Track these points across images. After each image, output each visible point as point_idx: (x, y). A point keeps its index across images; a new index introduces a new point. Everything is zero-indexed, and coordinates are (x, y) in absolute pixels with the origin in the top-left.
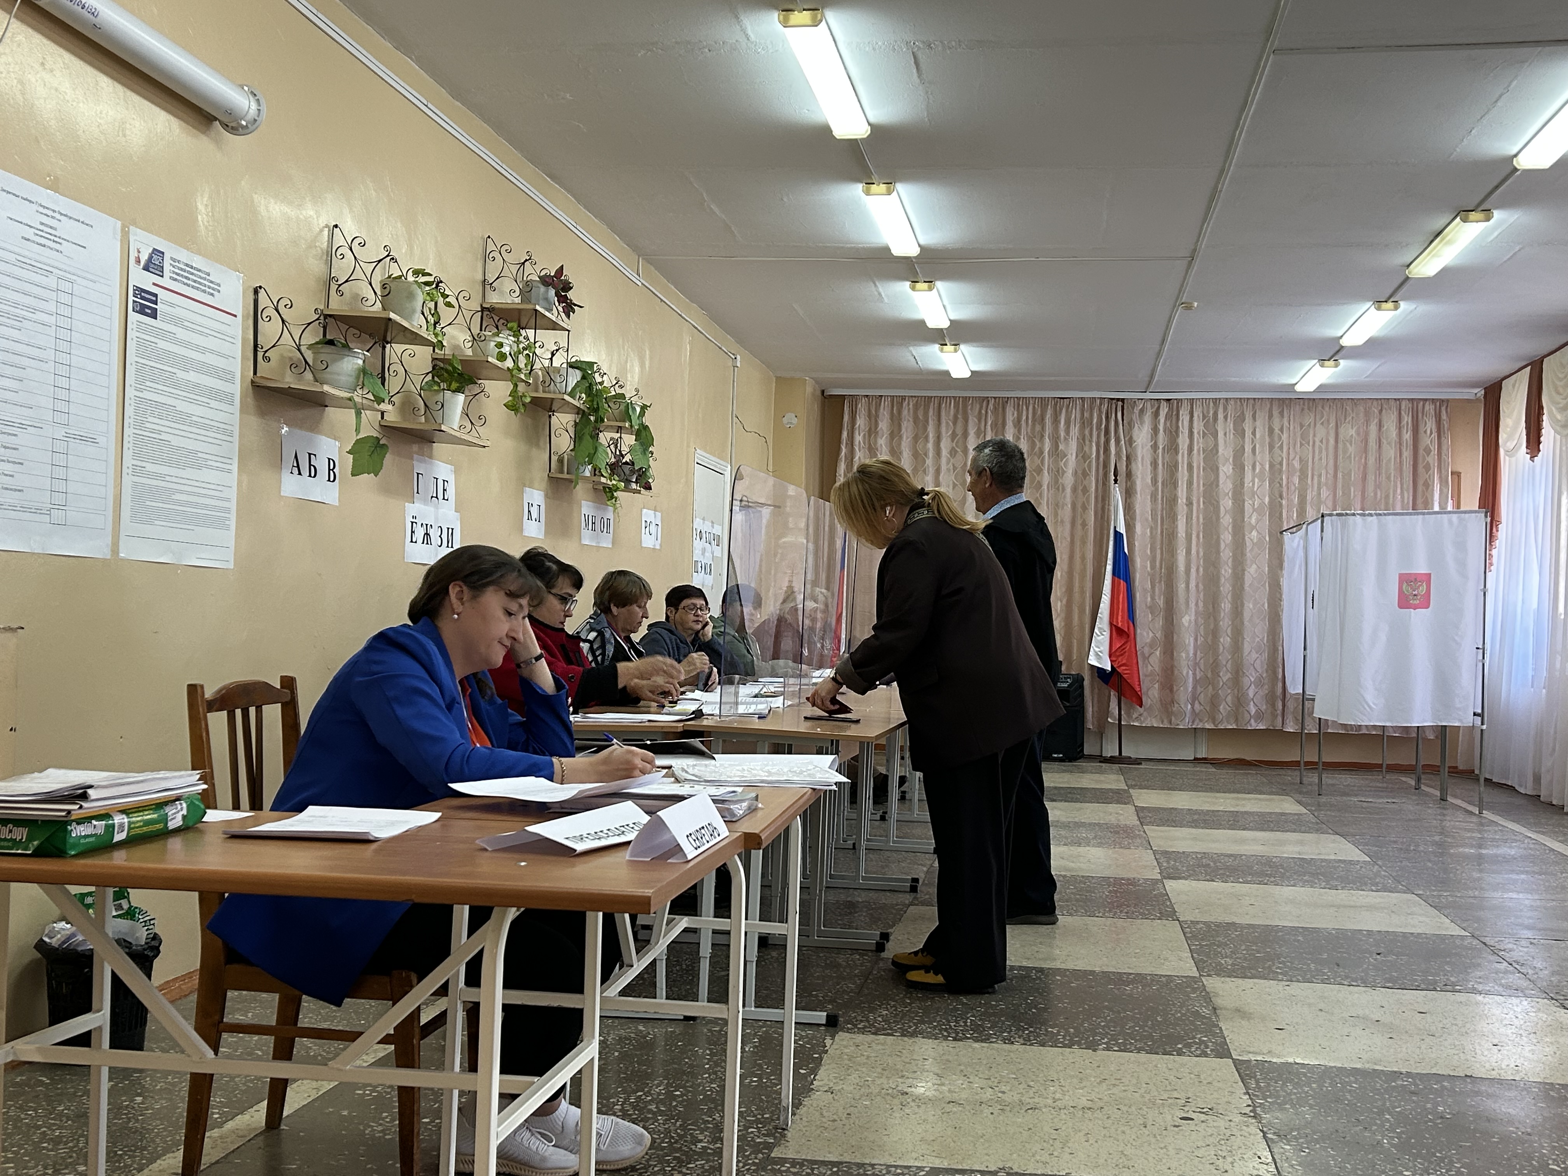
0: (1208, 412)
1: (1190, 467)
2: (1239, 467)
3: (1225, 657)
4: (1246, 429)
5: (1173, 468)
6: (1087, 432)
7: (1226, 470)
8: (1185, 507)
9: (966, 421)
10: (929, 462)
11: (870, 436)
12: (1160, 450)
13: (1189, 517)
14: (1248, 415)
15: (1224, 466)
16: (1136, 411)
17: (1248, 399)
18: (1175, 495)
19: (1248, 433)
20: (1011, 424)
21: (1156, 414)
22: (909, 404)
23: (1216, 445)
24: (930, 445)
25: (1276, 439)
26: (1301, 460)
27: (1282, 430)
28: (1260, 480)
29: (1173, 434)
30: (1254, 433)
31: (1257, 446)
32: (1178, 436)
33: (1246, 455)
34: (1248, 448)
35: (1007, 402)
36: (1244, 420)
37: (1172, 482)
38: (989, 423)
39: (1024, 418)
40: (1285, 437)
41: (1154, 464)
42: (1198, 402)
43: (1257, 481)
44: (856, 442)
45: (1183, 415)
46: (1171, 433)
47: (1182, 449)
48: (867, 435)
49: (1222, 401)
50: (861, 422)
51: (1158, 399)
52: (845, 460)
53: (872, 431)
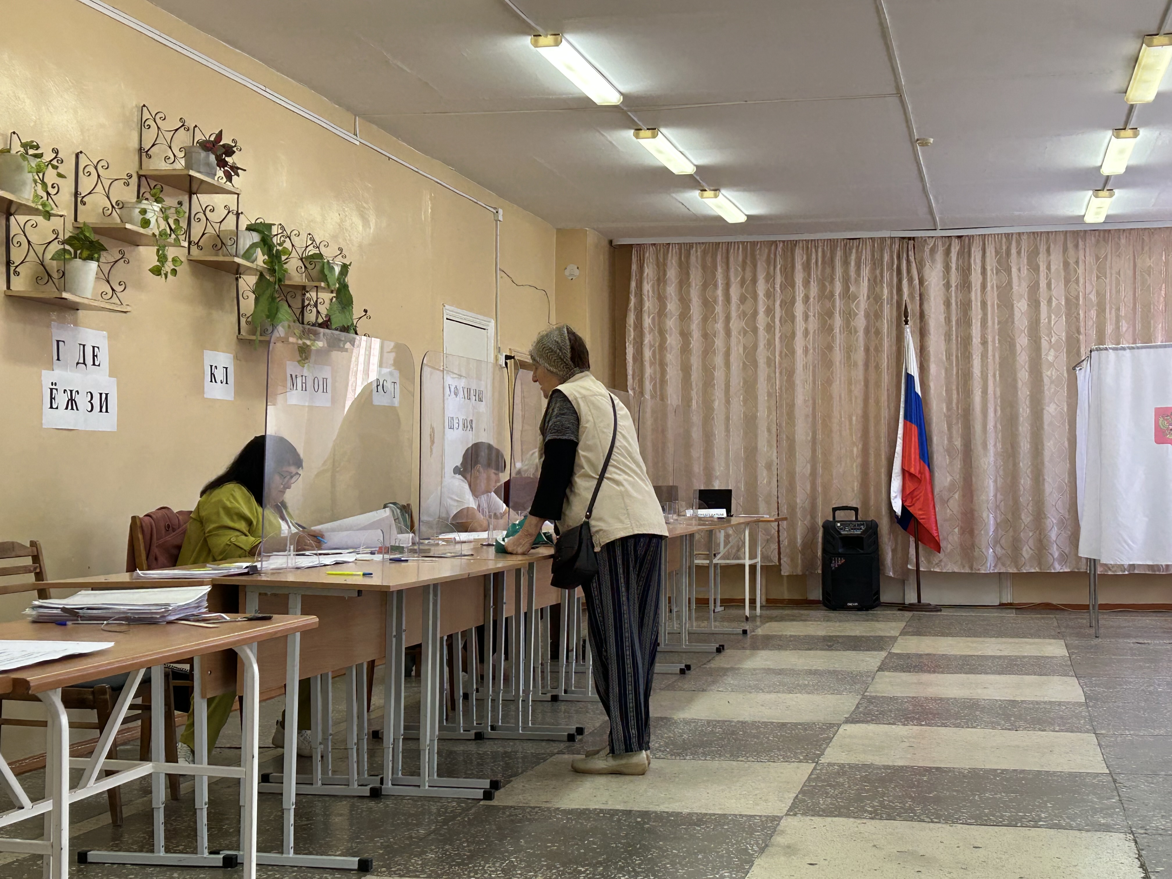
0: (1001, 248)
1: (984, 304)
2: (1035, 304)
3: (1025, 498)
4: (1041, 264)
5: (966, 306)
6: (878, 272)
7: (1021, 306)
8: (980, 345)
9: (755, 266)
10: (719, 308)
11: (659, 285)
12: (953, 289)
13: (984, 356)
14: (1043, 249)
15: (1018, 302)
16: (927, 250)
17: (1041, 233)
18: (970, 334)
19: (1043, 268)
20: (800, 267)
21: (948, 252)
22: (697, 251)
23: (1010, 283)
24: (720, 292)
25: (1072, 272)
26: (1098, 294)
27: (1077, 263)
28: (1056, 316)
29: (965, 272)
30: (1049, 268)
31: (1053, 281)
32: (970, 274)
33: (1041, 290)
34: (1043, 284)
35: (795, 245)
36: (1039, 254)
37: (965, 321)
38: (779, 267)
39: (814, 261)
40: (1080, 271)
41: (948, 304)
42: (990, 238)
43: (1053, 317)
44: (645, 292)
45: (974, 252)
46: (963, 270)
47: (975, 287)
48: (656, 283)
49: (1014, 236)
50: (649, 271)
51: (949, 237)
52: (635, 310)
53: (661, 280)
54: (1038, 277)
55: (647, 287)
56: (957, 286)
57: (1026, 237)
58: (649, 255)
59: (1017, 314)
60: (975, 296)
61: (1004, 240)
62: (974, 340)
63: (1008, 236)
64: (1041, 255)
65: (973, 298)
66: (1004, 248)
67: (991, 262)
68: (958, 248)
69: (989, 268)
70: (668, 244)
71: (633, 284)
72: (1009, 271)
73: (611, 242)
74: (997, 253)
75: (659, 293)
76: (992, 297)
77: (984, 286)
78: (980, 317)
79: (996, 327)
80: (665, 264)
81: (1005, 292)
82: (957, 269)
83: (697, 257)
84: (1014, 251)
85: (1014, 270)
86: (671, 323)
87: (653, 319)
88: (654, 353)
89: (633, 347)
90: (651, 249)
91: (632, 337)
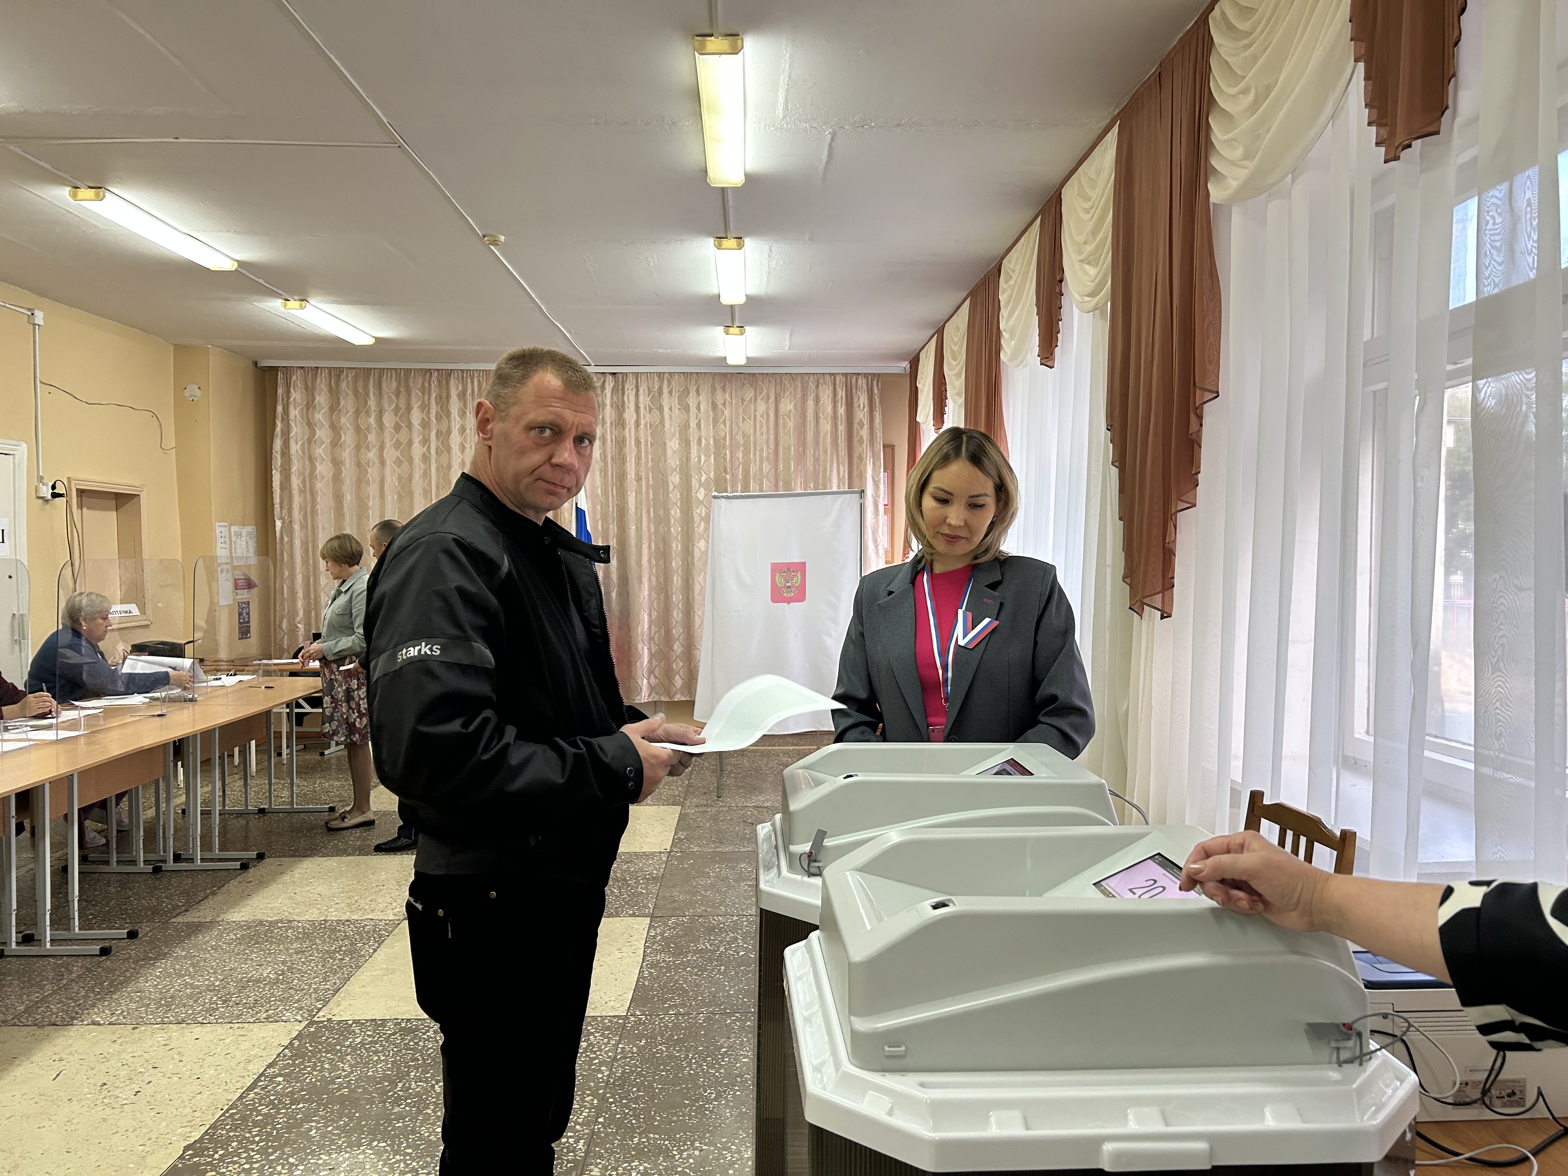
0: (653, 387)
2: (686, 443)
3: (677, 631)
4: (691, 404)
5: (620, 443)
7: (673, 445)
8: (634, 482)
9: (409, 394)
10: (372, 438)
11: (308, 410)
12: (608, 425)
13: (638, 492)
14: (693, 389)
15: (670, 441)
17: (691, 373)
18: (624, 470)
19: (693, 408)
20: (456, 397)
22: (347, 377)
23: (662, 422)
24: (372, 420)
25: (720, 413)
26: (744, 435)
27: (724, 405)
28: (705, 456)
29: (620, 409)
30: (698, 408)
31: (702, 422)
32: (624, 411)
33: (691, 430)
34: (693, 424)
35: (450, 375)
37: (620, 458)
38: (434, 396)
39: (469, 391)
40: (727, 412)
42: (643, 376)
43: (703, 457)
44: (292, 417)
45: (628, 389)
46: (618, 407)
47: (629, 424)
48: (305, 409)
49: (666, 375)
50: (297, 395)
51: (603, 373)
52: (282, 436)
53: (310, 405)
54: (689, 417)
55: (294, 413)
56: (611, 423)
57: (676, 377)
58: (296, 379)
59: (669, 452)
60: (630, 433)
61: (656, 378)
62: (629, 476)
63: (660, 375)
64: (691, 394)
65: (627, 436)
66: (657, 387)
67: (644, 400)
68: (612, 385)
69: (642, 406)
70: (317, 368)
71: (280, 409)
72: (661, 409)
73: (256, 363)
74: (650, 392)
75: (309, 420)
76: (645, 435)
77: (637, 424)
78: (634, 454)
79: (650, 464)
80: (314, 389)
81: (658, 430)
82: (612, 406)
83: (348, 382)
84: (665, 390)
85: (666, 409)
86: (320, 451)
87: (303, 444)
88: (304, 482)
89: (281, 474)
90: (299, 372)
91: (279, 464)
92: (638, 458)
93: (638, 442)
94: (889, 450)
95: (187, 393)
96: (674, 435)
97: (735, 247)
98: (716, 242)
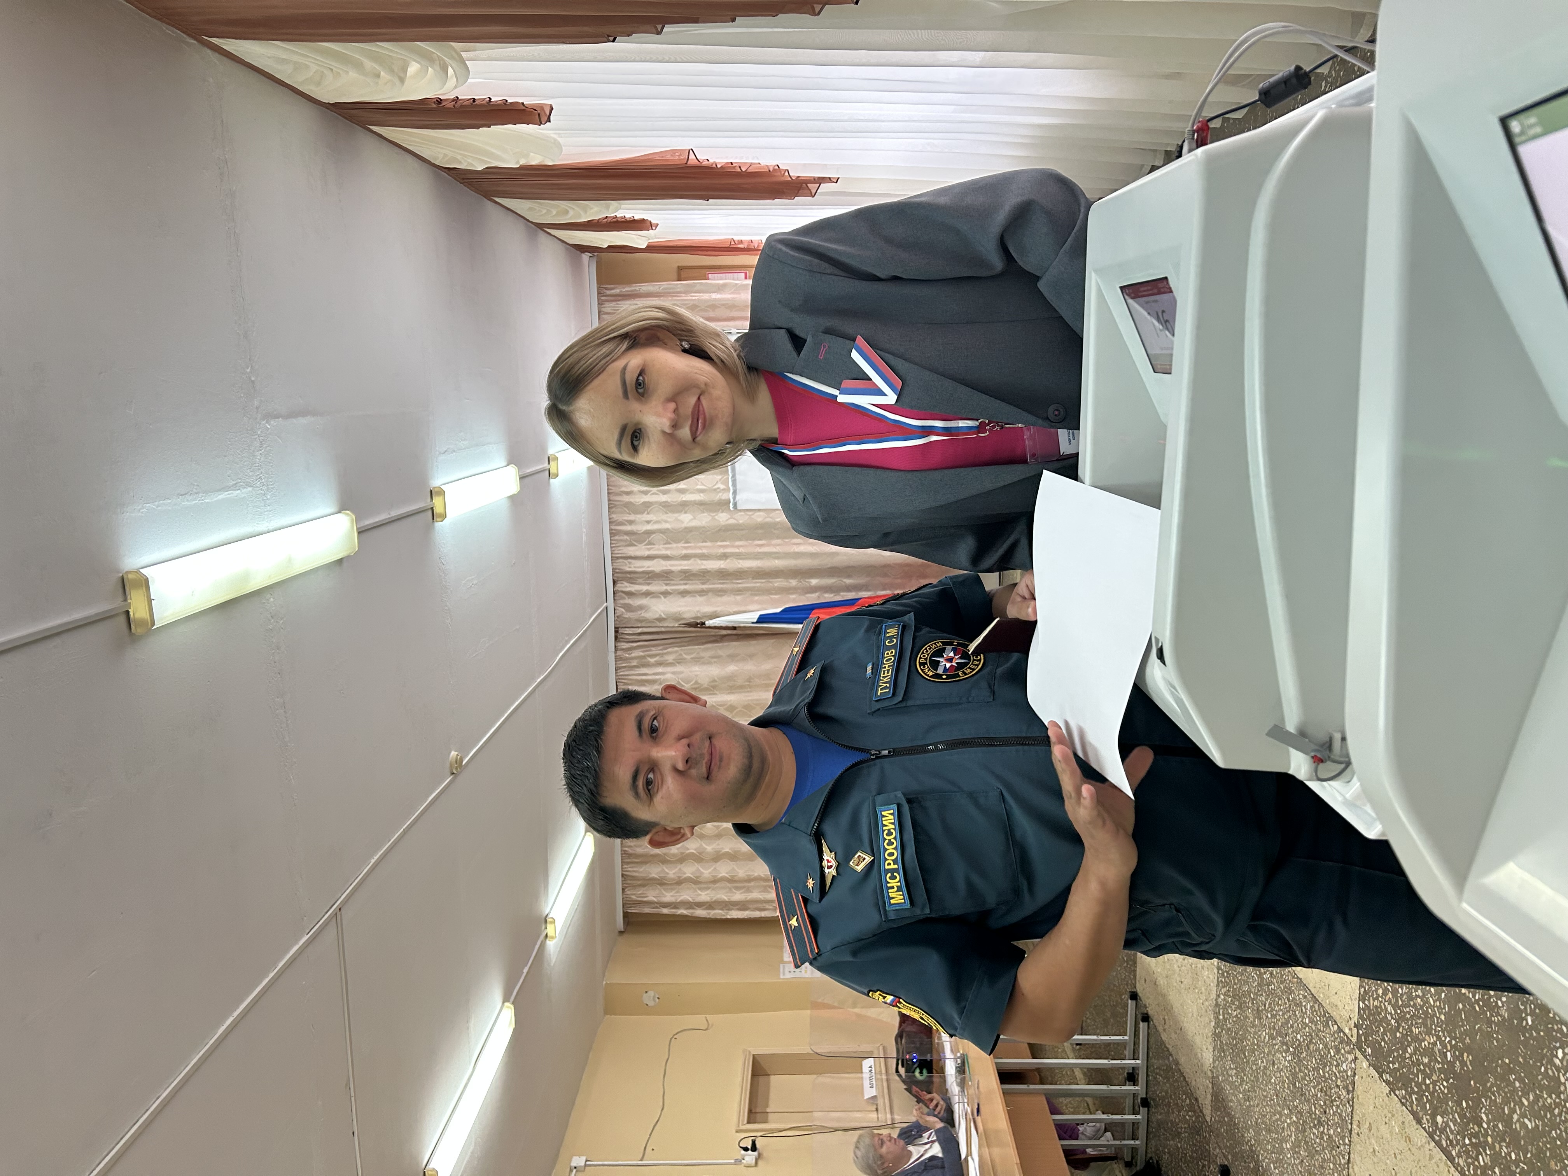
5: (687, 575)
6: (652, 660)
7: (686, 519)
8: (728, 561)
11: (666, 885)
12: (669, 588)
13: (739, 556)
14: (626, 498)
15: (683, 522)
16: (628, 615)
17: (609, 500)
18: (716, 571)
21: (630, 594)
23: (662, 531)
28: (697, 485)
29: (651, 576)
32: (652, 572)
33: (669, 500)
36: (631, 503)
37: (704, 575)
41: (684, 593)
42: (616, 552)
44: (672, 899)
45: (630, 567)
46: (649, 578)
47: (666, 566)
48: (664, 887)
49: (613, 527)
50: (651, 895)
51: (614, 593)
52: (693, 908)
53: (661, 882)
54: (656, 503)
55: (668, 897)
56: (666, 585)
57: (613, 516)
58: (634, 894)
59: (694, 523)
60: (677, 566)
61: (617, 538)
62: (722, 566)
63: (613, 533)
64: (632, 500)
65: (679, 568)
66: (626, 537)
67: (641, 550)
68: (626, 584)
69: (647, 553)
70: (623, 875)
71: (665, 911)
72: (649, 533)
73: (621, 933)
75: (676, 883)
76: (677, 549)
77: (666, 558)
78: (699, 562)
79: (708, 544)
80: (644, 879)
81: (673, 536)
82: (649, 584)
84: (628, 528)
85: (649, 527)
86: (707, 872)
87: (700, 889)
88: (737, 888)
89: (731, 910)
90: (628, 892)
91: (720, 911)
92: (703, 557)
93: (686, 557)
94: (683, 274)
95: (651, 1003)
96: (677, 520)
97: (441, 498)
98: (438, 520)
